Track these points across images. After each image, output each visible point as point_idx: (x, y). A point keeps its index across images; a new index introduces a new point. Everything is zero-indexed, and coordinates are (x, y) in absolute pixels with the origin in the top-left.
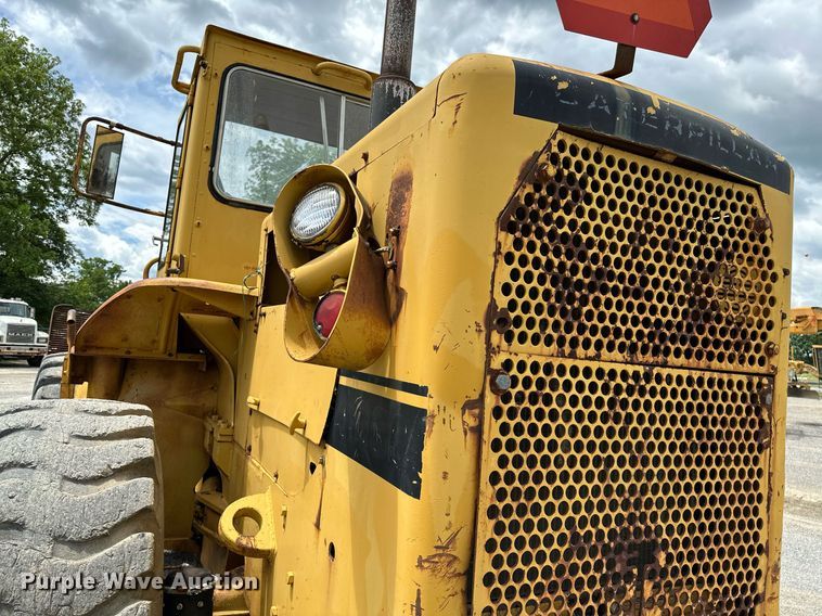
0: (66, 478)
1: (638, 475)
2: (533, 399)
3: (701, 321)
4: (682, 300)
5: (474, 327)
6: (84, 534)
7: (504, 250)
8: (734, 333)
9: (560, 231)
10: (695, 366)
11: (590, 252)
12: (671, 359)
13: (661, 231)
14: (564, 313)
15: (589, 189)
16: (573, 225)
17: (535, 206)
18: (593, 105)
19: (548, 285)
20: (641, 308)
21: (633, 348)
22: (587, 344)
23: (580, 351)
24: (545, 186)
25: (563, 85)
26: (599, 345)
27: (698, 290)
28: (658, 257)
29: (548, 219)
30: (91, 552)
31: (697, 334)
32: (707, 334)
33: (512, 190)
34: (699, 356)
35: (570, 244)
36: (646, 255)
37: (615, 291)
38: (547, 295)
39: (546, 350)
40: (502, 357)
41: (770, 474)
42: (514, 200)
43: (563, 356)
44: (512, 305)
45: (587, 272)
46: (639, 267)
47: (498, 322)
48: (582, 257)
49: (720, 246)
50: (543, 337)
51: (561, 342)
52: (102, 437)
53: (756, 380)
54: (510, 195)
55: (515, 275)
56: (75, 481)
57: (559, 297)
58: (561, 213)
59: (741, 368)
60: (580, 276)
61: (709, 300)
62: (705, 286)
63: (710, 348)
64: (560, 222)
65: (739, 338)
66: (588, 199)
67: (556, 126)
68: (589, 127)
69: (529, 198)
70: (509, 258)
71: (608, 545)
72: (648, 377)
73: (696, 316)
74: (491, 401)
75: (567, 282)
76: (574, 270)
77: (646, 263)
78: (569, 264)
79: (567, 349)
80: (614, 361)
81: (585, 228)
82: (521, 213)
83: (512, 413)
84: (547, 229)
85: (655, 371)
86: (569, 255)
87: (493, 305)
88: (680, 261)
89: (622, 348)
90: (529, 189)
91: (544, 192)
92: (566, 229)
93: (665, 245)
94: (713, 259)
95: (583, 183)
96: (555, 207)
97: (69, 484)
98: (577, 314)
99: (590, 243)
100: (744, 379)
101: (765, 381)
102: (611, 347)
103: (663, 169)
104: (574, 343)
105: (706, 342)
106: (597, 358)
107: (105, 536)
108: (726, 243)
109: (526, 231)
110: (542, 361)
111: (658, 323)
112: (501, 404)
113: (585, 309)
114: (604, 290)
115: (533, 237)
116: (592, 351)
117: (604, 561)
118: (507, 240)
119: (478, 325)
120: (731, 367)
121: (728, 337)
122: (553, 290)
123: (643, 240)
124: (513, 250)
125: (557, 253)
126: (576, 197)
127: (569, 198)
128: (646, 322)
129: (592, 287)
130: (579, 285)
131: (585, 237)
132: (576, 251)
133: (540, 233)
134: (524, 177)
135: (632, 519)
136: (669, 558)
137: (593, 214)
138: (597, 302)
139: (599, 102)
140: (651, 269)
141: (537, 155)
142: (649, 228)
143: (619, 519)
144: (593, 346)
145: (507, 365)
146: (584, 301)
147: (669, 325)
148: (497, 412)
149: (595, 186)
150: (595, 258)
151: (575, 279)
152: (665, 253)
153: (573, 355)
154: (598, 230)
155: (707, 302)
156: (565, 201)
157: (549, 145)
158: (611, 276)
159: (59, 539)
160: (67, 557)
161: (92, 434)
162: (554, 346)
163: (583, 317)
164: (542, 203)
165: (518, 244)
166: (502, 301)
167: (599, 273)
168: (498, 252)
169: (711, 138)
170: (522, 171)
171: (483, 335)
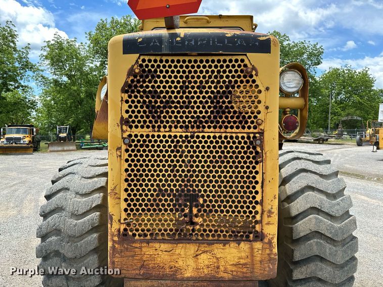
0: (82, 177)
1: (189, 171)
2: (142, 146)
3: (221, 114)
4: (209, 107)
5: (116, 125)
6: (83, 192)
7: (124, 99)
8: (238, 117)
9: (147, 90)
10: (218, 131)
11: (162, 95)
12: (206, 129)
13: (195, 82)
14: (153, 117)
15: (158, 73)
16: (153, 87)
17: (135, 83)
18: (152, 44)
19: (145, 109)
20: (190, 112)
21: (187, 127)
22: (165, 127)
23: (162, 129)
24: (138, 76)
25: (139, 40)
26: (170, 127)
27: (218, 102)
28: (195, 92)
29: (142, 87)
30: (85, 198)
31: (219, 119)
32: (224, 119)
33: (125, 79)
34: (221, 127)
35: (153, 94)
36: (190, 92)
37: (176, 107)
38: (145, 112)
39: (147, 130)
40: (128, 133)
41: (263, 173)
42: (126, 82)
43: (155, 131)
44: (130, 117)
45: (161, 102)
46: (187, 97)
47: (125, 122)
48: (159, 97)
49: (227, 83)
50: (145, 126)
51: (153, 127)
52: (97, 166)
53: (252, 135)
54: (124, 81)
55: (130, 107)
56: (85, 178)
57: (150, 112)
58: (147, 83)
59: (243, 131)
60: (159, 104)
61: (224, 105)
62: (221, 100)
63: (226, 124)
64: (147, 87)
65: (241, 119)
66: (159, 77)
67: (138, 55)
68: (152, 52)
69: (132, 81)
70: (127, 102)
71: (175, 194)
72: (192, 137)
73: (218, 112)
74: (124, 147)
75: (153, 107)
76: (156, 102)
77: (190, 96)
78: (153, 100)
79: (156, 129)
80: (178, 132)
81: (159, 87)
82: (130, 86)
83: (133, 151)
84: (142, 90)
85: (196, 134)
86: (153, 97)
87: (122, 117)
88: (207, 92)
89: (181, 127)
90: (132, 78)
91: (138, 78)
92: (150, 89)
93: (198, 87)
94: (224, 89)
95: (156, 71)
96: (144, 82)
97: (83, 179)
98: (159, 117)
99: (162, 92)
100: (245, 135)
101: (257, 135)
102: (176, 127)
103: (193, 59)
104: (159, 127)
105: (223, 122)
106: (170, 131)
107: (89, 193)
108: (230, 82)
109: (133, 92)
110: (145, 134)
111: (198, 117)
112: (128, 148)
113: (162, 115)
114: (170, 107)
115: (136, 93)
116: (167, 129)
117: (174, 199)
118: (126, 96)
119: (117, 124)
120: (237, 131)
121: (235, 119)
122: (147, 110)
123: (187, 87)
124: (128, 99)
125: (148, 97)
126: (153, 77)
127: (150, 78)
128: (193, 117)
129: (165, 107)
130: (159, 107)
131: (159, 90)
132: (156, 95)
133: (139, 92)
134: (129, 74)
135: (186, 186)
136: (205, 201)
137: (161, 82)
138: (167, 112)
139: (155, 42)
140: (193, 97)
141: (133, 66)
142: (190, 82)
143: (180, 186)
144: (168, 127)
145: (130, 136)
146: (162, 112)
147: (204, 117)
148: (127, 151)
149: (161, 72)
150: (165, 97)
151: (157, 105)
152: (198, 91)
153: (159, 131)
154: (164, 87)
155: (223, 107)
156: (148, 79)
157: (137, 62)
158: (173, 102)
159: (77, 193)
160: (79, 198)
161: (94, 165)
162: (151, 129)
163: (162, 118)
164: (138, 81)
165: (130, 97)
166: (126, 116)
167: (167, 102)
168: (122, 100)
169: (211, 42)
170: (128, 73)
171: (120, 127)
